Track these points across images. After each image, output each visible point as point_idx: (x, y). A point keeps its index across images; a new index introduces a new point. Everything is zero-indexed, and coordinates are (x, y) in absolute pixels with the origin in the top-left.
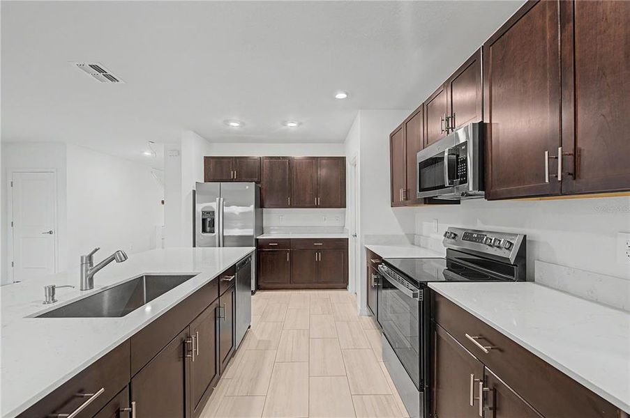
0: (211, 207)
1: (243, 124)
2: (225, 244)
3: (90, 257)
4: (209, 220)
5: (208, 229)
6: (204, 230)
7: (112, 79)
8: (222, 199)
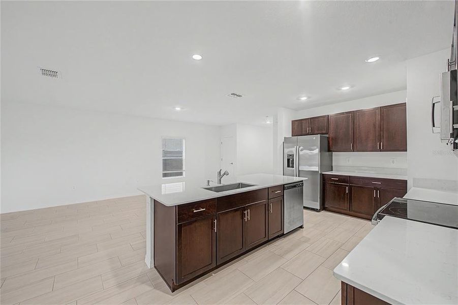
0: (292, 151)
1: (309, 97)
2: (300, 175)
3: (220, 172)
4: (291, 160)
5: (291, 165)
6: (288, 166)
7: (240, 96)
8: (298, 147)
